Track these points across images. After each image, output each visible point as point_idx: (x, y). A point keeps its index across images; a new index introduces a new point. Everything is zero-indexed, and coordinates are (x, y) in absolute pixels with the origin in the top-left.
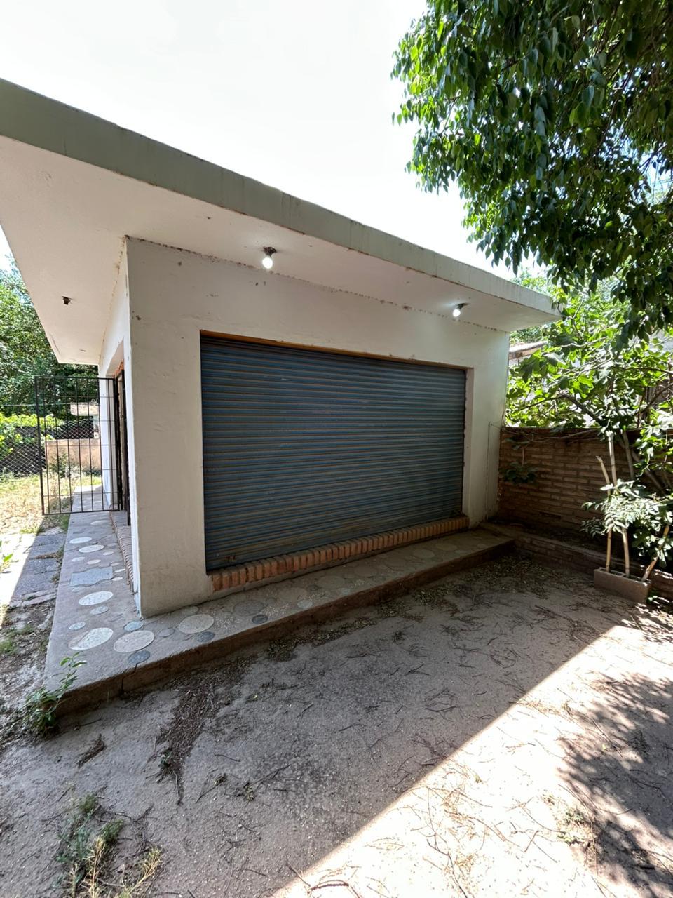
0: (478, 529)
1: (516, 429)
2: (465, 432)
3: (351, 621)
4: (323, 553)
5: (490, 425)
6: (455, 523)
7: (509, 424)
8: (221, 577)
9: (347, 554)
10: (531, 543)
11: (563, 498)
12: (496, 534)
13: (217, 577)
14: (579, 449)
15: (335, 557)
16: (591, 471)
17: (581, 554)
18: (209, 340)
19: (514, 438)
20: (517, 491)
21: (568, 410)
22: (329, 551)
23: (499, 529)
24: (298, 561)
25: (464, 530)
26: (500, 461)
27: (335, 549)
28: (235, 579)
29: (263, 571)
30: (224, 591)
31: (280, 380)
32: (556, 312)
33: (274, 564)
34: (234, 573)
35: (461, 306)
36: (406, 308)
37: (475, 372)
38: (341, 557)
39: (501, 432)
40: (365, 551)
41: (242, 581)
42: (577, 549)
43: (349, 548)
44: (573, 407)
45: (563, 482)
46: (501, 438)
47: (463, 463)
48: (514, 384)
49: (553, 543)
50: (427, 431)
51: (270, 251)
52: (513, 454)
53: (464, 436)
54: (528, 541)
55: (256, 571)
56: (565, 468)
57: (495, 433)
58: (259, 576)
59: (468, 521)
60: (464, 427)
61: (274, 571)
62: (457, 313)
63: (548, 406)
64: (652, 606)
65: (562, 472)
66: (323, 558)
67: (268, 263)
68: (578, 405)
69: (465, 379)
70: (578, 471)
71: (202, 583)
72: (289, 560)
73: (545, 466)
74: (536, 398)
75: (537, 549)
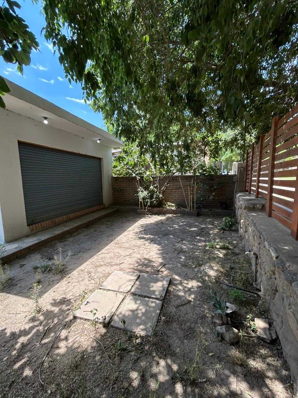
0: (108, 208)
1: (116, 177)
2: (102, 178)
3: (80, 232)
4: (65, 217)
5: (109, 176)
6: (102, 206)
7: (114, 175)
8: (33, 227)
9: (72, 217)
10: (123, 208)
11: (130, 196)
12: (113, 208)
13: (31, 227)
14: (132, 182)
15: (68, 218)
16: (135, 187)
17: (134, 208)
18: (20, 143)
19: (115, 180)
20: (118, 195)
21: (128, 172)
22: (66, 216)
23: (114, 207)
24: (57, 220)
25: (104, 208)
26: (112, 187)
27: (68, 216)
28: (38, 227)
29: (47, 224)
30: (34, 232)
31: (44, 159)
32: (124, 144)
33: (50, 221)
34: (37, 225)
35: (99, 140)
36: (83, 138)
37: (104, 159)
38: (70, 218)
39: (112, 178)
40: (77, 216)
41: (40, 227)
42: (133, 207)
43: (72, 215)
44: (130, 171)
45: (129, 191)
46: (112, 180)
47: (102, 188)
48: (114, 164)
49: (128, 207)
50: (91, 178)
51: (46, 118)
52: (116, 185)
53: (102, 179)
54: (122, 208)
55: (44, 224)
56: (129, 187)
57: (110, 178)
58: (45, 226)
59: (105, 205)
60: (101, 177)
61: (50, 224)
62: (98, 142)
63: (124, 171)
64: (148, 214)
65: (128, 188)
66: (65, 219)
67: (46, 122)
68: (131, 170)
69: (101, 161)
70: (132, 188)
71: (26, 229)
72: (54, 220)
73: (124, 187)
74: (121, 168)
75: (124, 210)
